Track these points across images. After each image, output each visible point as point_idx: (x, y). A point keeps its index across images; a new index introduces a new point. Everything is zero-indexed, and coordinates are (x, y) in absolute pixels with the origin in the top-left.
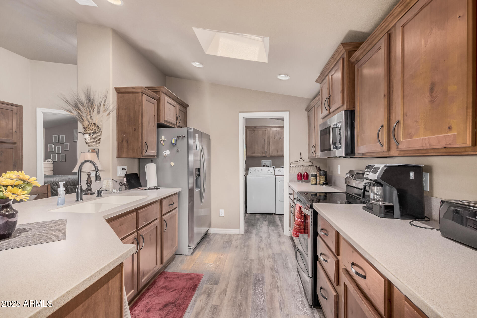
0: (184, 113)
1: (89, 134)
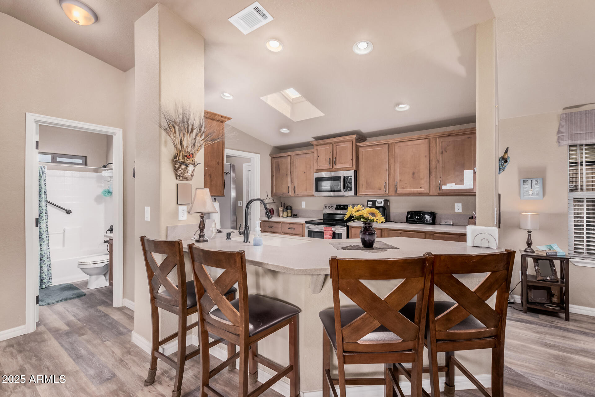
1: (194, 165)
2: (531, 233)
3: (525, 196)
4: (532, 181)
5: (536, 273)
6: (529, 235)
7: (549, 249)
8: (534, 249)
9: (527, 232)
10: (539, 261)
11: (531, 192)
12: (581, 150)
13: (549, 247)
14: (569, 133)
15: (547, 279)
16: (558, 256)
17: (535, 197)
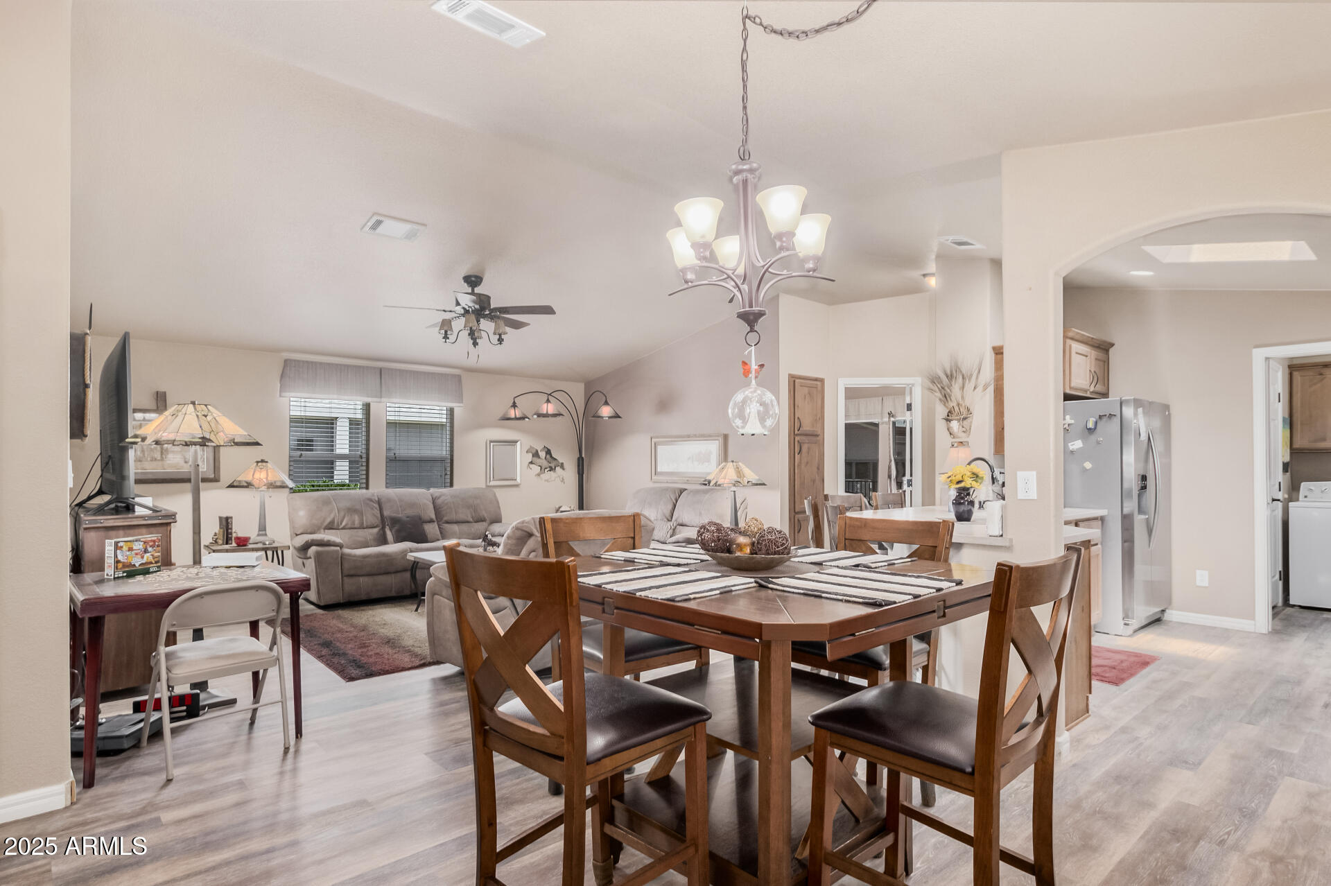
0: (1105, 362)
1: (959, 420)
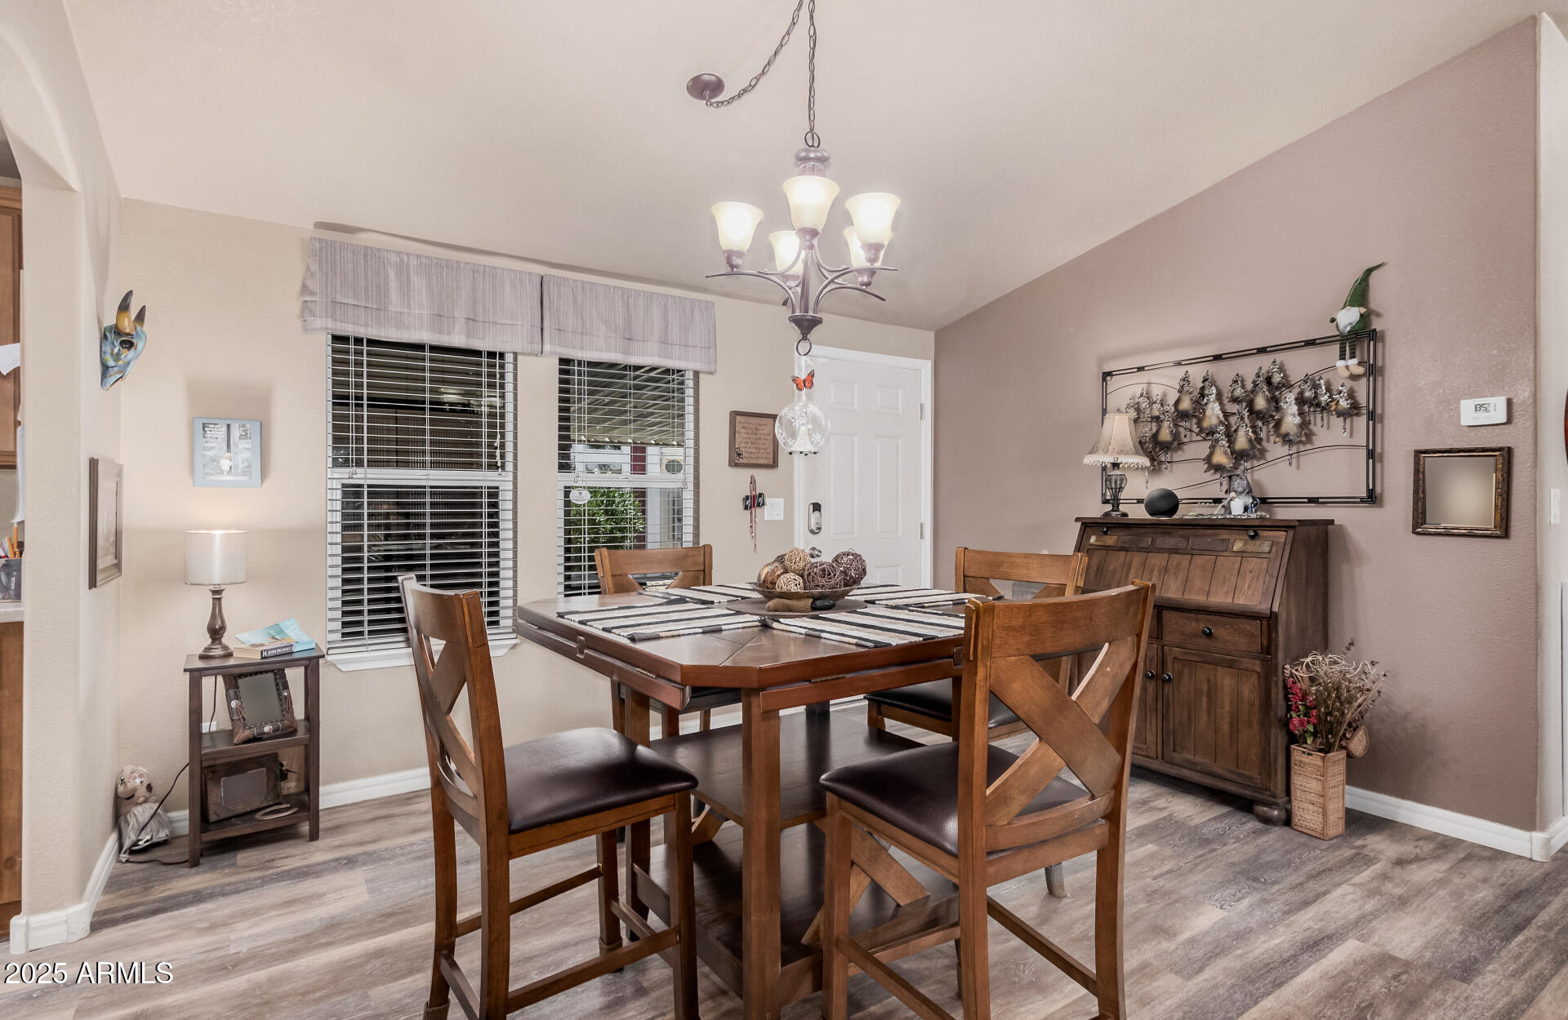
2: (224, 594)
3: (207, 474)
4: (228, 426)
5: (232, 720)
6: (217, 602)
7: (273, 638)
8: (230, 646)
9: (211, 594)
10: (241, 682)
11: (228, 461)
12: (359, 353)
13: (272, 632)
14: (327, 298)
15: (265, 733)
16: (296, 656)
17: (240, 478)
